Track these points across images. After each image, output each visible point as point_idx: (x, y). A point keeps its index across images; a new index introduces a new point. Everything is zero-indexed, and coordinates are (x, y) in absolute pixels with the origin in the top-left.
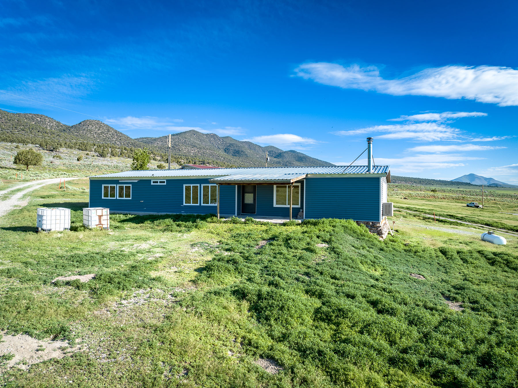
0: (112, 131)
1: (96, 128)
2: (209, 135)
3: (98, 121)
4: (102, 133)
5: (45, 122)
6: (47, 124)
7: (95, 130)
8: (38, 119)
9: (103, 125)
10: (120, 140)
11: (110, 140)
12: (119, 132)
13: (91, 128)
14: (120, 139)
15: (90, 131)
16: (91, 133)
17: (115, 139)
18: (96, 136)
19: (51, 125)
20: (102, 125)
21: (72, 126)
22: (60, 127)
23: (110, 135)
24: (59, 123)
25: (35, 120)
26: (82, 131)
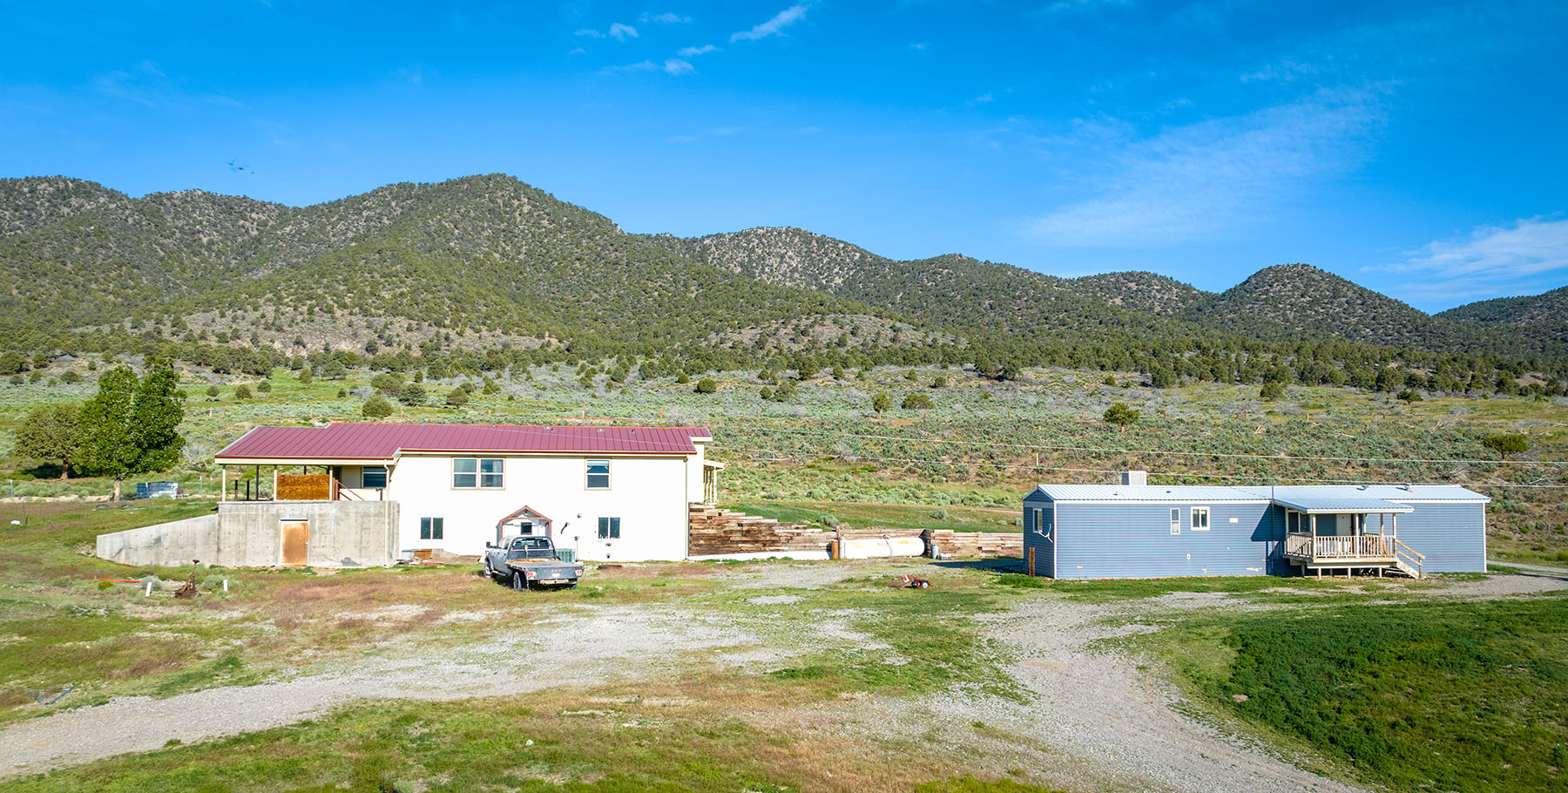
0: (1350, 294)
1: (1295, 288)
3: (1303, 266)
4: (1315, 302)
5: (1150, 292)
6: (1155, 297)
7: (1289, 297)
8: (1133, 285)
9: (1318, 278)
10: (1374, 319)
11: (1338, 323)
12: (1371, 292)
13: (1280, 291)
14: (1372, 315)
15: (1275, 302)
17: (1356, 319)
18: (1291, 317)
19: (1166, 297)
20: (1314, 276)
21: (1224, 295)
22: (1191, 301)
23: (1340, 305)
24: (1187, 288)
25: (1124, 289)
26: (1248, 307)
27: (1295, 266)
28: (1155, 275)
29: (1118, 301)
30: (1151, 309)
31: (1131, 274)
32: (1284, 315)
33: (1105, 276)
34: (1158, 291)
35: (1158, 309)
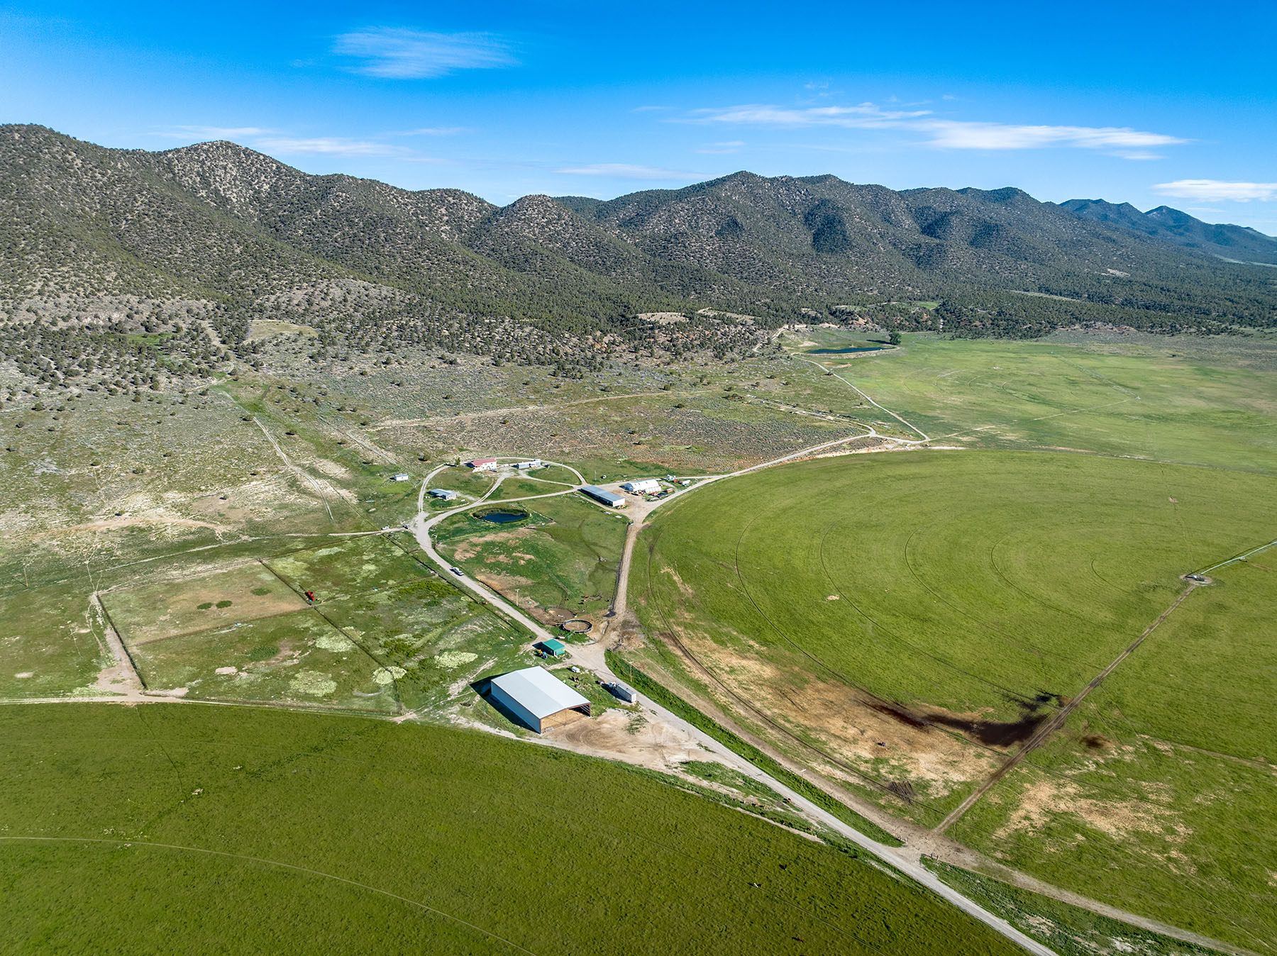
1: (539, 212)
2: (778, 180)
3: (544, 196)
4: (549, 222)
5: (461, 204)
6: (464, 208)
7: (536, 218)
8: (450, 199)
9: (551, 205)
13: (531, 214)
15: (531, 220)
16: (530, 227)
18: (537, 232)
19: (470, 208)
20: (549, 203)
22: (484, 212)
23: (561, 225)
25: (446, 201)
26: (515, 223)
27: (539, 196)
28: (463, 192)
29: (443, 211)
30: (462, 217)
31: (449, 190)
32: (534, 231)
33: (434, 191)
34: (466, 204)
35: (466, 218)
